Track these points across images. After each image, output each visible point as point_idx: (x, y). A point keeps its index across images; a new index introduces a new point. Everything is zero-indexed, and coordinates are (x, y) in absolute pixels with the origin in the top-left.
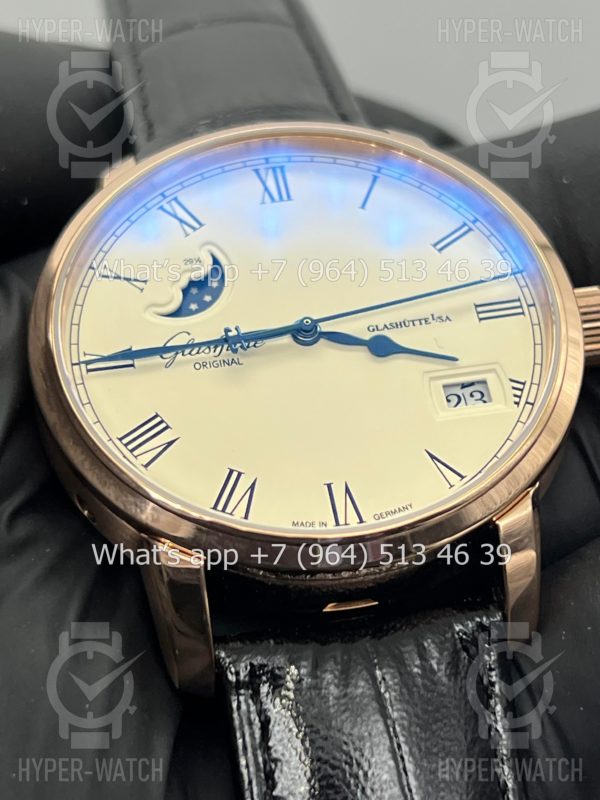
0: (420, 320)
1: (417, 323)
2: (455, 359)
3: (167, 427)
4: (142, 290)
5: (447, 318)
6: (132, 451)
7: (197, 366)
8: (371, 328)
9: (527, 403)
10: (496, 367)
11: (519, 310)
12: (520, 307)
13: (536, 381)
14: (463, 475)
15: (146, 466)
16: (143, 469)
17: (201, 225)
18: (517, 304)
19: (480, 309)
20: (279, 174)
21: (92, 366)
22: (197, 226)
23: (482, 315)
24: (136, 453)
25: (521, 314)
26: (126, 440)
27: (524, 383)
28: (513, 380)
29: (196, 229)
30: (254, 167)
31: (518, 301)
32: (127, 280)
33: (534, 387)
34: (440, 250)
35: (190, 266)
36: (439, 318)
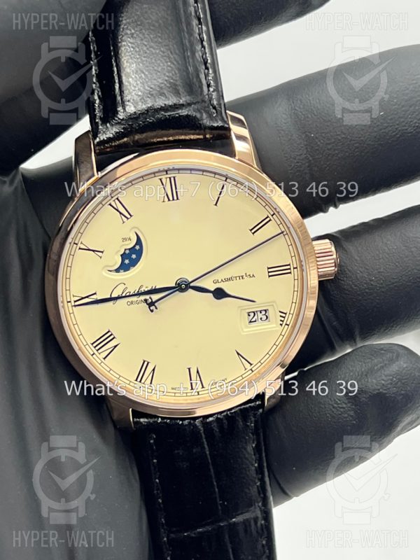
2: (254, 301)
3: (114, 338)
4: (101, 257)
7: (129, 303)
9: (286, 324)
10: (274, 304)
11: (289, 271)
12: (290, 269)
13: (292, 312)
14: (252, 363)
15: (104, 359)
16: (103, 360)
17: (131, 216)
18: (288, 267)
19: (270, 270)
20: (173, 182)
21: (77, 303)
22: (129, 216)
23: (270, 274)
24: (99, 351)
25: (290, 273)
26: (95, 345)
27: (286, 314)
28: (280, 312)
29: (128, 219)
30: (160, 177)
31: (289, 265)
32: (94, 251)
33: (291, 315)
34: (253, 233)
35: (125, 242)
36: (249, 275)
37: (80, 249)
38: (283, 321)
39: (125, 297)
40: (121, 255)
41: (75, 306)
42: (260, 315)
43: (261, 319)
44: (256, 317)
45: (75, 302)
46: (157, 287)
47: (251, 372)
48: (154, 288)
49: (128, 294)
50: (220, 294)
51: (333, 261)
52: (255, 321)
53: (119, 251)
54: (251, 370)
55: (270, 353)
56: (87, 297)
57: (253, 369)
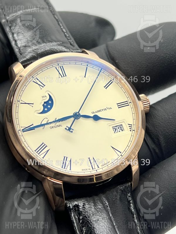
1: (104, 110)
2: (114, 120)
3: (46, 146)
4: (33, 106)
5: (111, 108)
6: (39, 154)
7: (51, 128)
8: (93, 113)
9: (133, 130)
10: (124, 121)
11: (128, 104)
13: (134, 124)
14: (121, 152)
16: (42, 159)
17: (44, 85)
19: (118, 105)
20: (62, 68)
22: (43, 86)
23: (119, 107)
26: (37, 151)
27: (131, 125)
28: (129, 124)
30: (56, 67)
31: (127, 101)
32: (28, 104)
33: (134, 126)
35: (44, 98)
36: (109, 108)
37: (21, 103)
38: (131, 129)
42: (119, 130)
44: (117, 131)
45: (23, 130)
47: (121, 156)
50: (96, 118)
53: (41, 103)
54: (121, 155)
55: (129, 145)
56: (29, 127)
57: (122, 155)
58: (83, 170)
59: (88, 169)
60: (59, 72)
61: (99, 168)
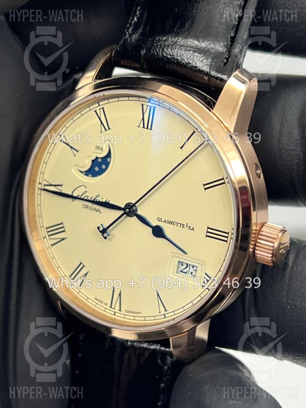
0: (181, 224)
1: (179, 225)
3: (64, 231)
4: (75, 155)
5: (193, 228)
6: (49, 236)
7: (84, 206)
8: (159, 219)
9: (207, 288)
10: (203, 264)
11: (226, 239)
12: (227, 237)
14: (167, 309)
15: (52, 245)
16: (50, 246)
17: (109, 129)
18: (227, 235)
19: (209, 230)
20: (152, 111)
21: (46, 187)
22: (107, 128)
23: (208, 234)
24: (51, 237)
25: (226, 241)
26: (48, 230)
27: (210, 278)
28: (206, 274)
29: (106, 130)
30: (143, 103)
31: (228, 233)
32: (71, 147)
34: (206, 189)
35: (97, 151)
36: (190, 227)
39: (83, 199)
40: (93, 161)
41: (44, 190)
42: (192, 270)
43: (192, 273)
44: (188, 269)
45: (45, 185)
46: (111, 202)
48: (108, 201)
49: (85, 198)
50: (158, 232)
51: (272, 248)
52: (186, 273)
54: (164, 315)
55: (185, 308)
56: (55, 185)
57: (166, 316)
58: (96, 299)
59: (104, 303)
60: (145, 115)
61: (120, 312)
